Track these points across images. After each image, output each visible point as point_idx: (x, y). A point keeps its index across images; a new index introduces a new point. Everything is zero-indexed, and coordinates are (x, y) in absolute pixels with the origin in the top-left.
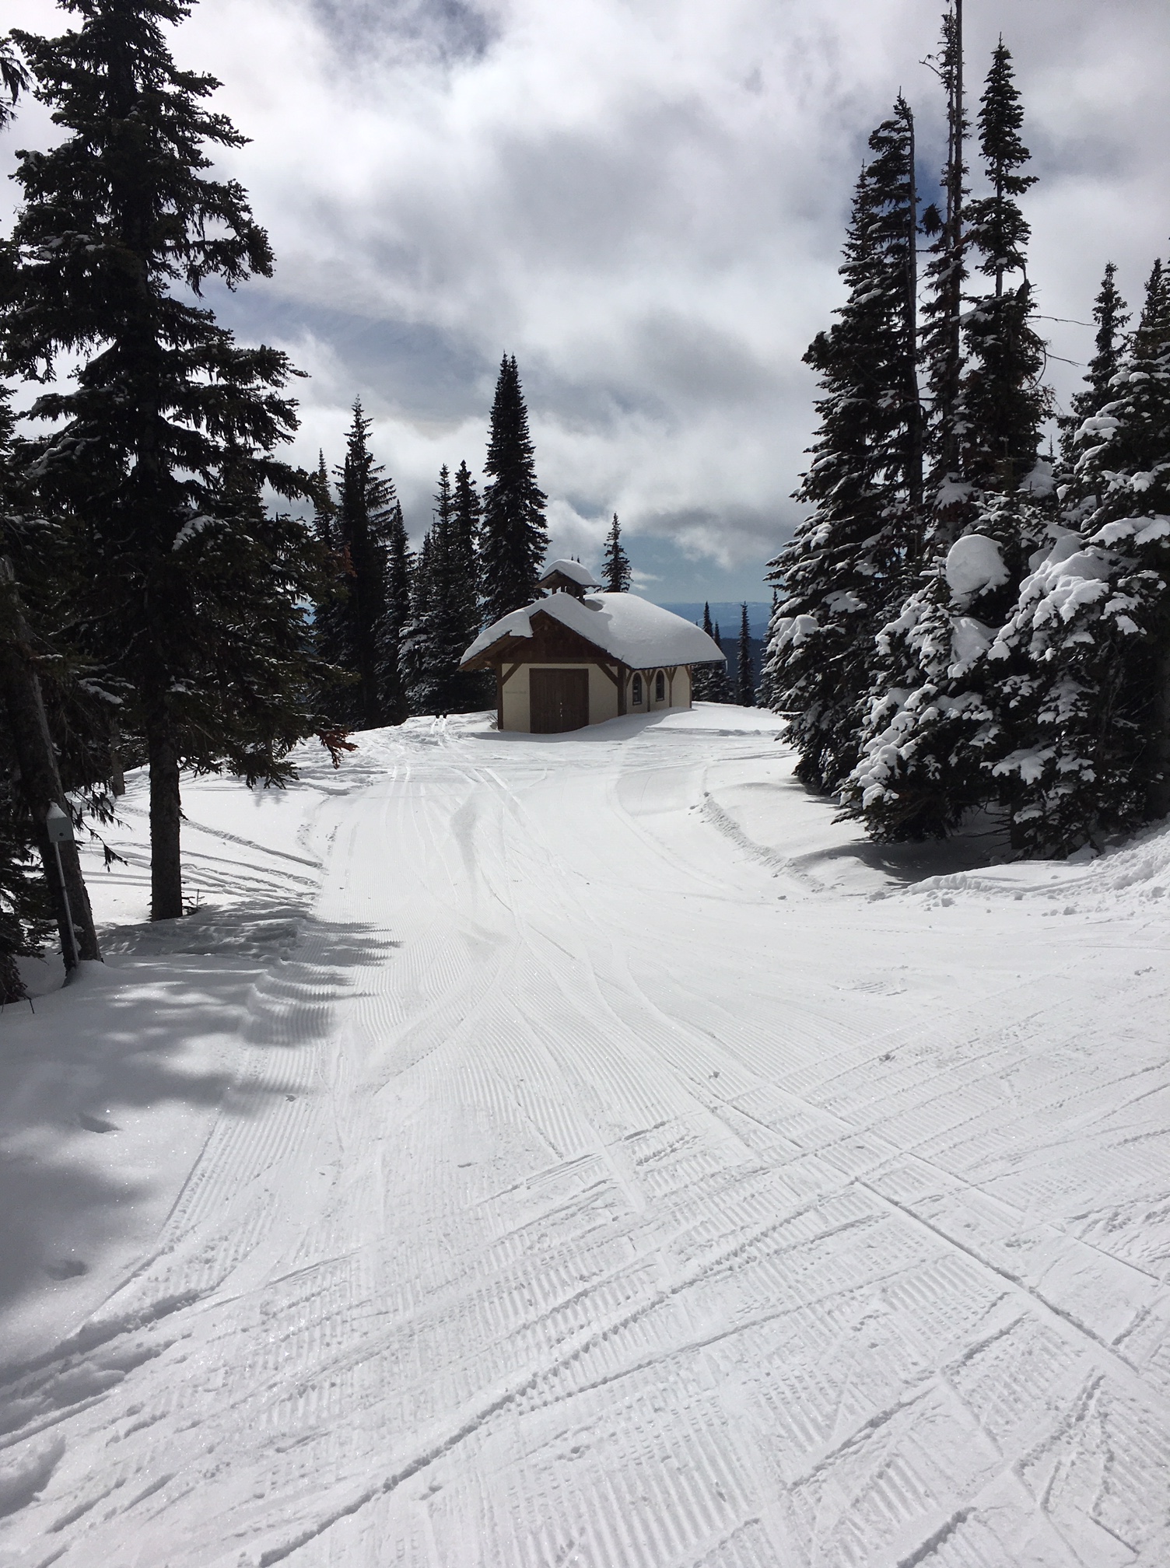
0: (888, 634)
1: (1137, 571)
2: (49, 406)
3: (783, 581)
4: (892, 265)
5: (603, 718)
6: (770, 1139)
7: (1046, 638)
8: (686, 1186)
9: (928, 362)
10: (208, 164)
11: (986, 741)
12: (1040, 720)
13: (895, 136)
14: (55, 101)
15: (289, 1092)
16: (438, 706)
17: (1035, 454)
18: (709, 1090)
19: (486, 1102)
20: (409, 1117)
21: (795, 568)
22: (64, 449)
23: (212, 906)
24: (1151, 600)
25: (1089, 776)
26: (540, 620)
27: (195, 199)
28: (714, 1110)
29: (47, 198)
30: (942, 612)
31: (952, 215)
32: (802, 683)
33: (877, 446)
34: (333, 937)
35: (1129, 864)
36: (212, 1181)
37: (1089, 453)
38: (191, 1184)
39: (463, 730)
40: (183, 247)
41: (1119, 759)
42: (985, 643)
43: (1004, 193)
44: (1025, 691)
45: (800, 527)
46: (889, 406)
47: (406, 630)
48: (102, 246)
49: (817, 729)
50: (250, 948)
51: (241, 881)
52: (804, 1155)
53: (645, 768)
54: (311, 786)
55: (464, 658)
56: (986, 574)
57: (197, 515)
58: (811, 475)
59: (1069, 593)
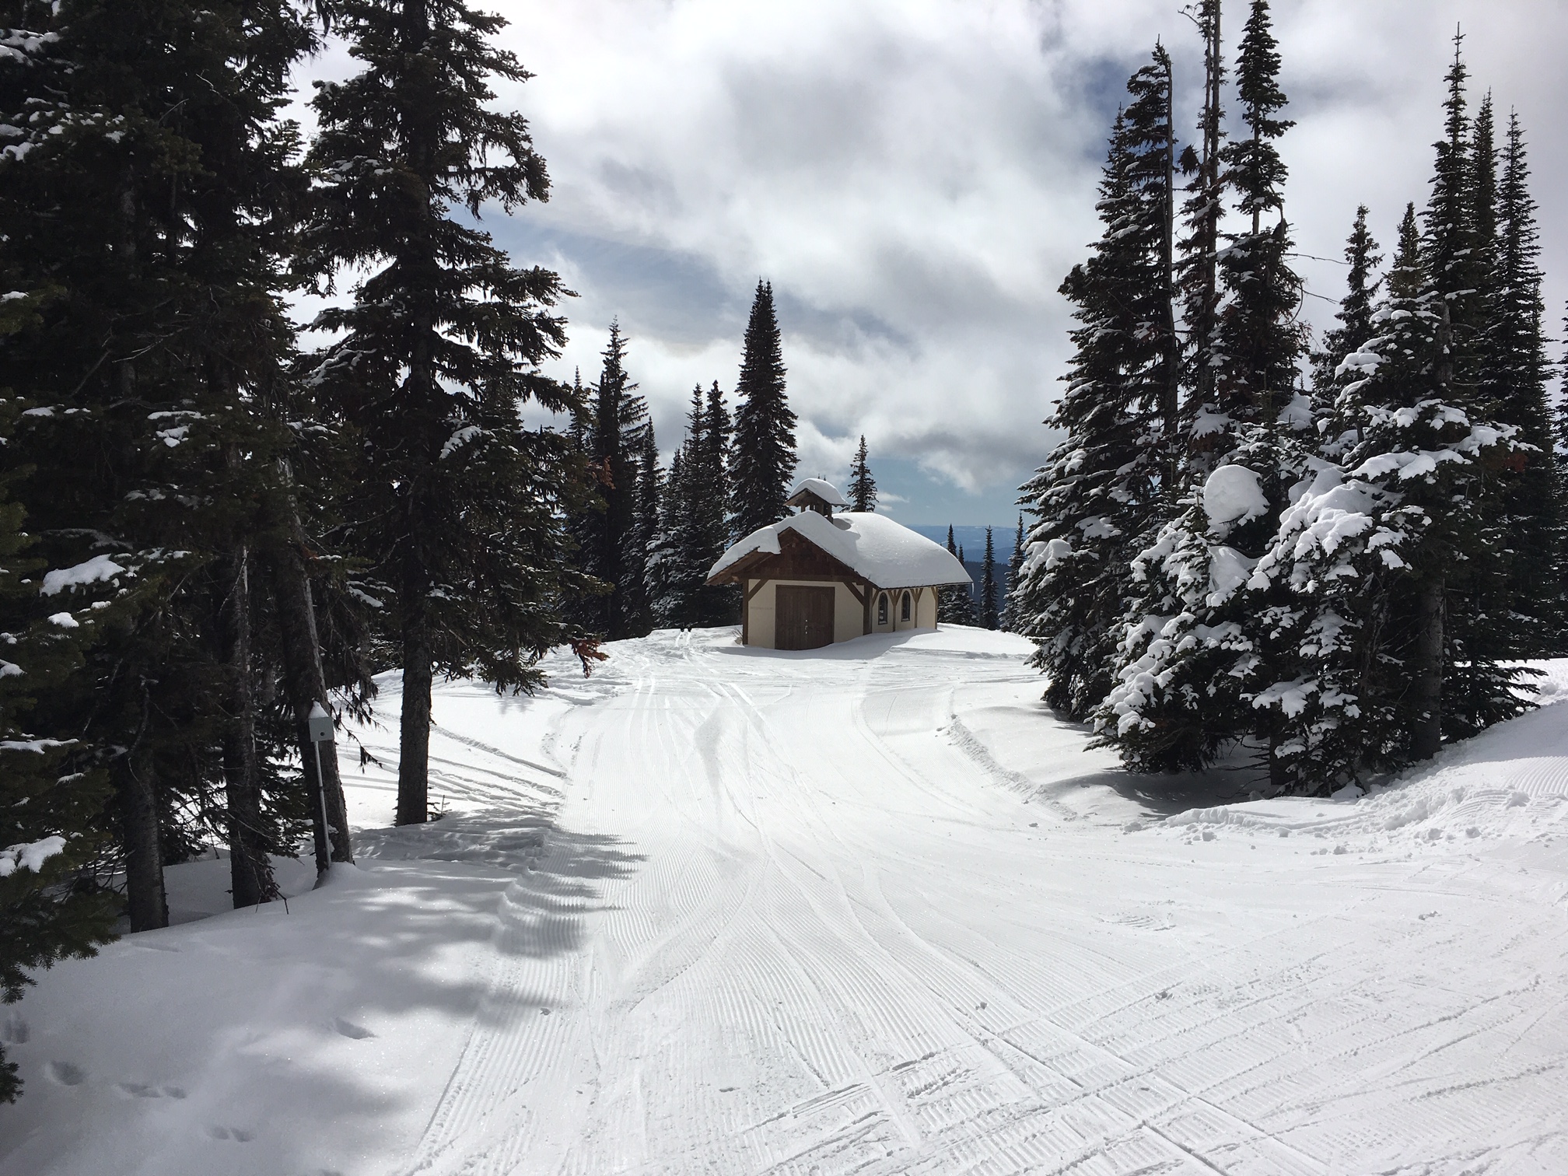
0: (1144, 561)
1: (1401, 505)
2: (330, 319)
3: (1035, 505)
4: (1148, 202)
5: (847, 638)
6: (1048, 1077)
7: (1308, 570)
8: (963, 1123)
9: (1183, 296)
10: (492, 96)
11: (1245, 673)
12: (1302, 653)
13: (1152, 80)
14: (351, 35)
15: (544, 1005)
16: (682, 619)
17: (1291, 389)
18: (977, 1021)
19: (744, 1023)
20: (666, 1036)
21: (1049, 492)
22: (342, 359)
23: (456, 813)
24: (1416, 535)
25: (1354, 711)
26: (789, 538)
27: (478, 129)
28: (984, 1043)
29: (339, 125)
30: (1200, 540)
31: (1209, 156)
32: (1054, 607)
33: (1132, 376)
34: (579, 848)
35: (1399, 804)
36: (469, 1095)
37: (1350, 388)
38: (449, 1095)
39: (708, 644)
40: (465, 173)
41: (1383, 696)
42: (1245, 574)
43: (1261, 136)
44: (1286, 623)
45: (1053, 452)
46: (1146, 337)
47: (653, 544)
48: (390, 170)
49: (1068, 654)
50: (497, 856)
51: (485, 789)
52: (1085, 1095)
53: (889, 688)
54: (556, 695)
55: (711, 573)
56: (1246, 505)
57: (465, 426)
58: (1066, 402)
59: (1332, 525)
